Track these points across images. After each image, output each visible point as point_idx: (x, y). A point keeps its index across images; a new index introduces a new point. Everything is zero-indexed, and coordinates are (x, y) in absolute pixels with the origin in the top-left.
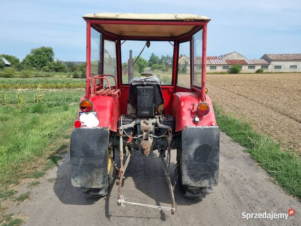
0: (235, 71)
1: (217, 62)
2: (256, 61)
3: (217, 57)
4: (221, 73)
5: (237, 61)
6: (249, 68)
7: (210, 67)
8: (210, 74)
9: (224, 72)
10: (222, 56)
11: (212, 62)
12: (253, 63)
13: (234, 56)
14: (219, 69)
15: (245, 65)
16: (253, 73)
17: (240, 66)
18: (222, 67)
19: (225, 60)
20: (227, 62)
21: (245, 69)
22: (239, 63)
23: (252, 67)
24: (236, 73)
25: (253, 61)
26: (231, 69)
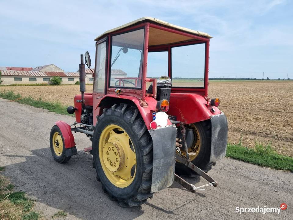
0: (56, 83)
1: (36, 73)
2: (74, 74)
3: (33, 68)
4: (42, 85)
5: (57, 73)
6: (68, 80)
7: (30, 78)
8: (30, 86)
9: (46, 84)
10: (39, 68)
11: (30, 74)
12: (72, 76)
13: (51, 68)
14: (40, 81)
15: (64, 77)
16: (73, 85)
17: (61, 77)
18: (42, 79)
19: (45, 72)
20: (47, 74)
21: (65, 81)
22: (59, 75)
23: (71, 79)
24: (57, 85)
25: (71, 74)
26: (52, 81)
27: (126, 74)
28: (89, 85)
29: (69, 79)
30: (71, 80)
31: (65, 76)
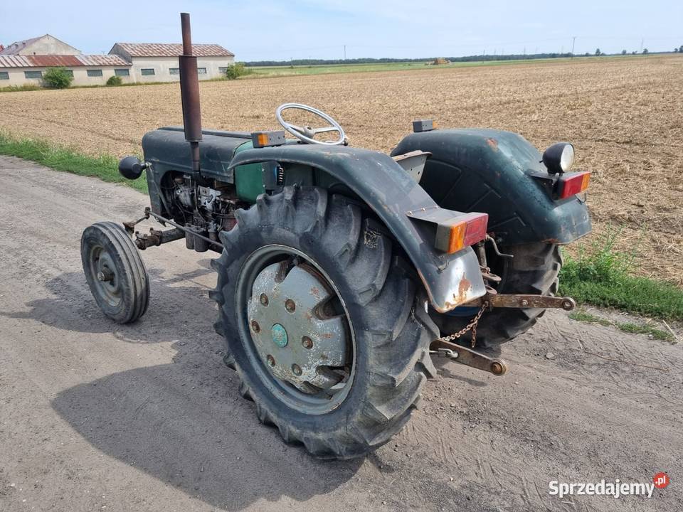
0: (58, 82)
2: (100, 58)
3: (5, 47)
6: (89, 76)
9: (34, 87)
10: (17, 46)
12: (96, 64)
13: (47, 45)
14: (18, 79)
15: (78, 68)
16: (102, 86)
17: (68, 69)
18: (23, 74)
19: (27, 56)
20: (34, 62)
21: (80, 76)
22: (64, 63)
23: (95, 71)
24: (62, 88)
25: (94, 60)
26: (47, 77)
27: (233, 56)
28: (140, 84)
29: (90, 73)
30: (95, 76)
31: (80, 65)
